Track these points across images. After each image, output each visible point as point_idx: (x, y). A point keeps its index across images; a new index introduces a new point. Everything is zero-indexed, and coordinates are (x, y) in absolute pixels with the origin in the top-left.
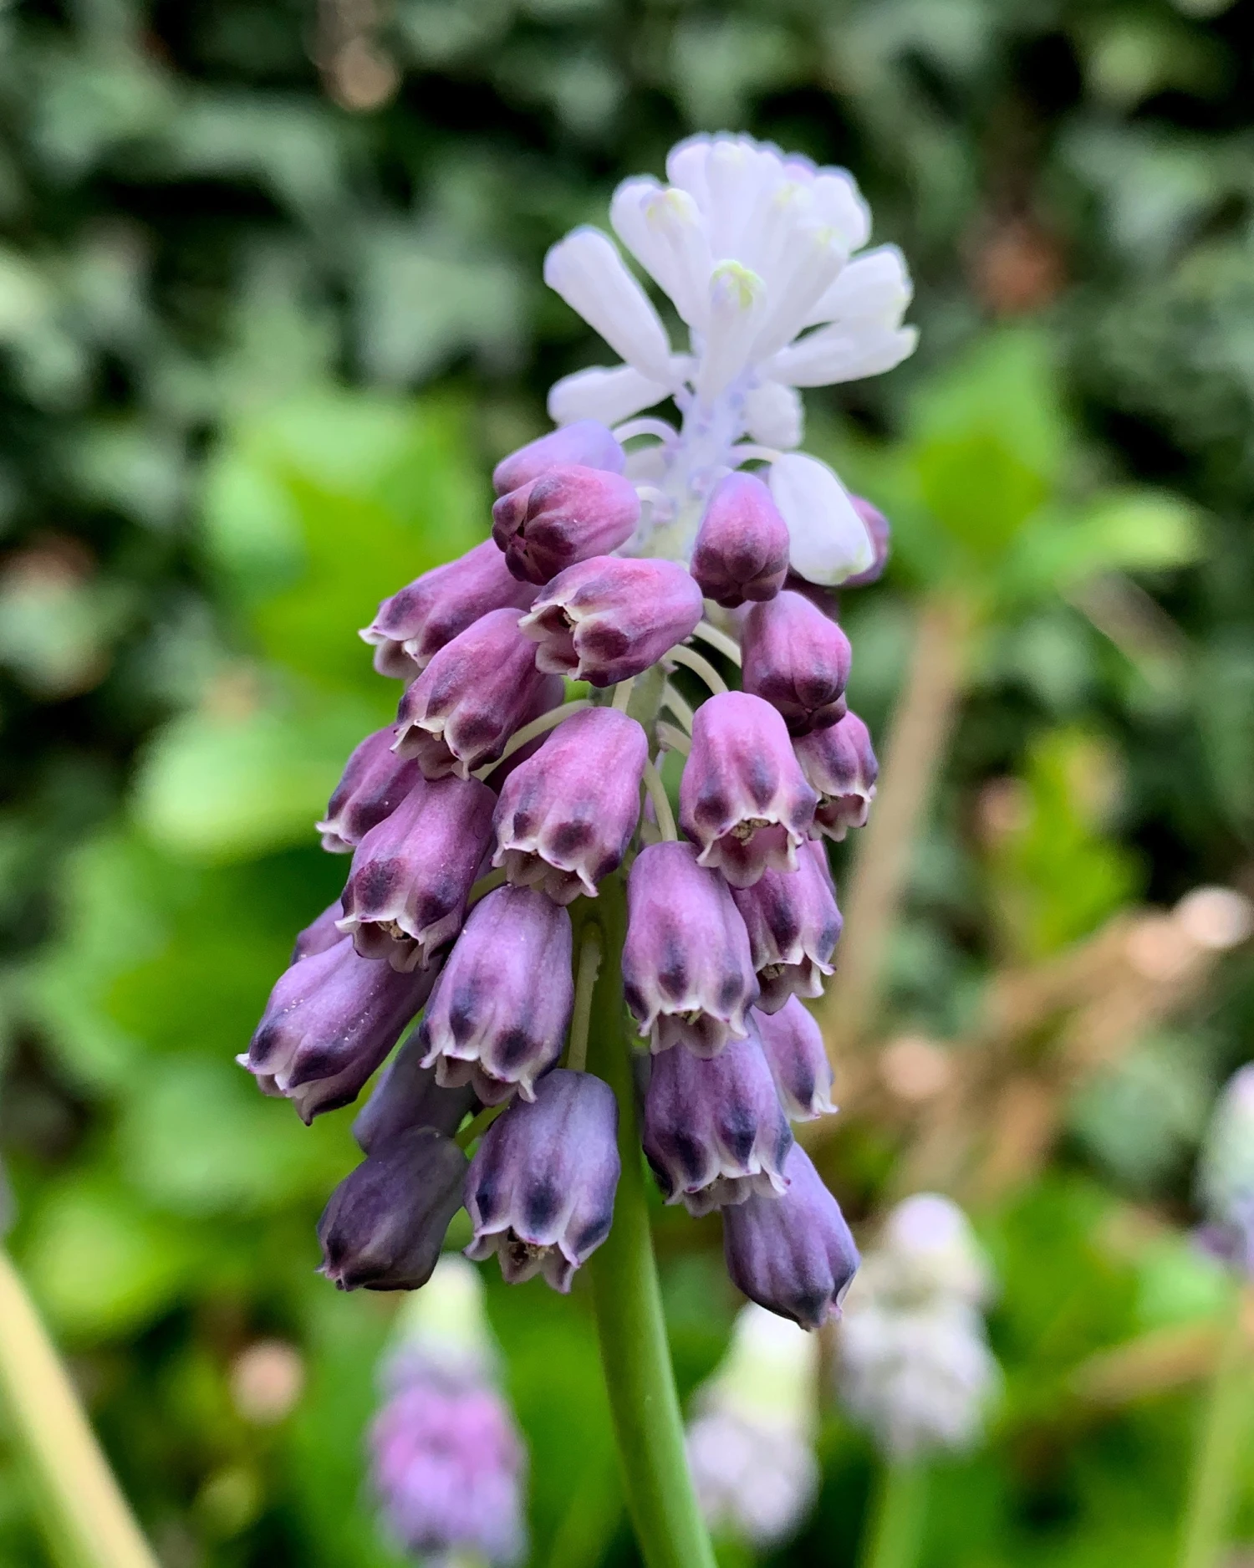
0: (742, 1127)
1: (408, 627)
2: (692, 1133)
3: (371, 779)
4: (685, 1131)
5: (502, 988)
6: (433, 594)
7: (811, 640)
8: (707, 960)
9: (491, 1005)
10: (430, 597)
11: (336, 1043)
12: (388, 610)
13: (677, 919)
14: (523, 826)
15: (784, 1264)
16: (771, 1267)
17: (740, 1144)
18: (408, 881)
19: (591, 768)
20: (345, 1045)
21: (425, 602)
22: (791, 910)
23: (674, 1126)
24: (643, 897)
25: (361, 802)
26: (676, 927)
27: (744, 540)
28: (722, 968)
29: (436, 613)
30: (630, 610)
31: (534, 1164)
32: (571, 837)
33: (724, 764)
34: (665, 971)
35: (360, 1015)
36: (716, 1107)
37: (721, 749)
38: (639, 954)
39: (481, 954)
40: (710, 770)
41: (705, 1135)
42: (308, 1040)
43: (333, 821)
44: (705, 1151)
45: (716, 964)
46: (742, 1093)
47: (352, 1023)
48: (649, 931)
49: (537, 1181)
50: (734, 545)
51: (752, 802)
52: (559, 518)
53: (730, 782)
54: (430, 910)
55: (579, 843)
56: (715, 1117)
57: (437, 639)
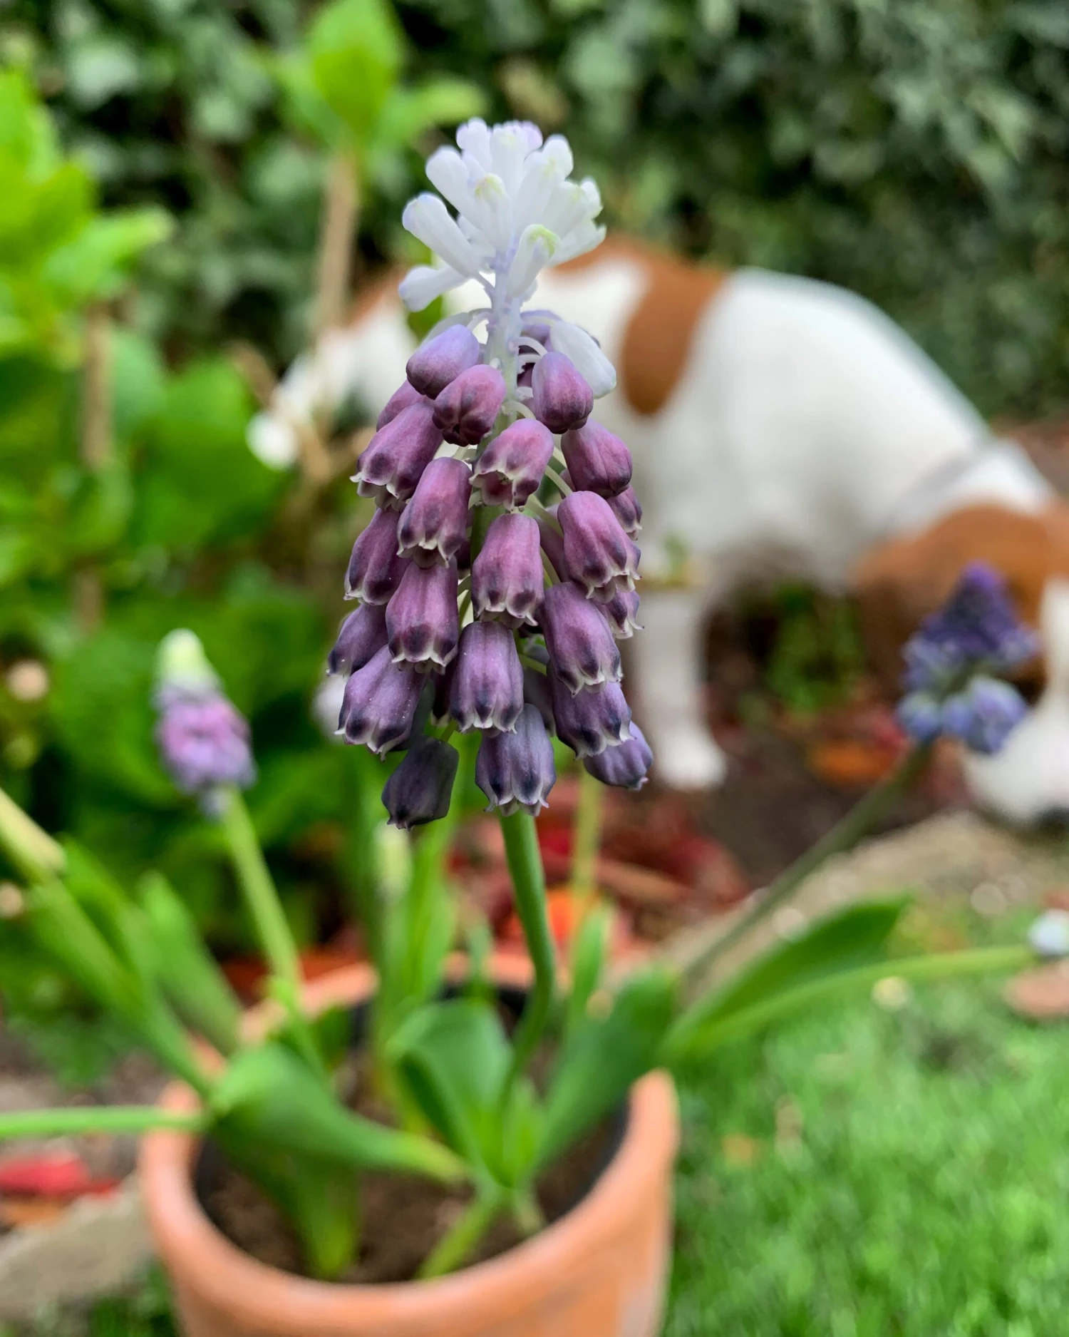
0: (616, 721)
1: (386, 477)
2: (590, 728)
3: (375, 564)
4: (587, 727)
5: (499, 685)
6: (396, 454)
7: (612, 453)
8: (604, 653)
9: (495, 696)
10: (396, 457)
11: (399, 721)
12: (370, 466)
13: (585, 634)
14: (494, 597)
15: (622, 766)
16: (616, 769)
17: (614, 730)
18: (434, 635)
19: (523, 557)
20: (404, 721)
21: (394, 460)
22: (621, 602)
23: (579, 725)
24: (560, 622)
25: (374, 579)
26: (586, 638)
27: (573, 402)
28: (611, 655)
29: (402, 466)
30: (534, 465)
31: (522, 765)
32: (522, 600)
33: (596, 545)
34: (586, 663)
35: (407, 702)
36: (600, 713)
37: (592, 536)
38: (567, 655)
39: (485, 670)
40: (587, 549)
41: (597, 727)
42: (383, 723)
43: (356, 590)
44: (598, 736)
45: (608, 653)
46: (611, 702)
47: (404, 707)
48: (569, 641)
49: (526, 773)
50: (568, 406)
51: (616, 565)
52: (481, 414)
53: (602, 556)
54: (444, 647)
55: (528, 602)
56: (600, 718)
57: (408, 484)
